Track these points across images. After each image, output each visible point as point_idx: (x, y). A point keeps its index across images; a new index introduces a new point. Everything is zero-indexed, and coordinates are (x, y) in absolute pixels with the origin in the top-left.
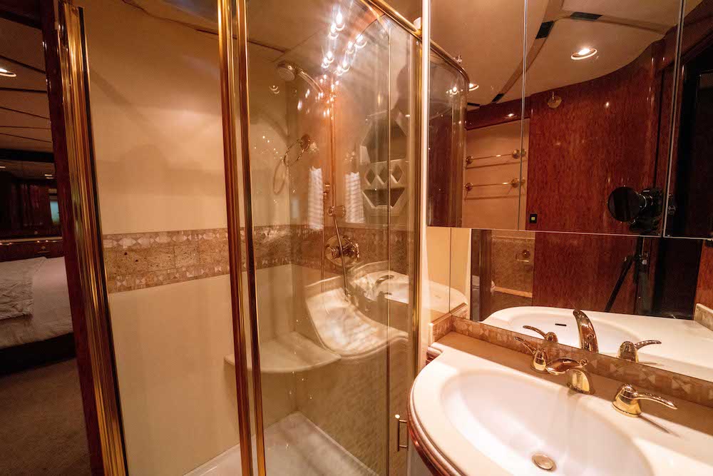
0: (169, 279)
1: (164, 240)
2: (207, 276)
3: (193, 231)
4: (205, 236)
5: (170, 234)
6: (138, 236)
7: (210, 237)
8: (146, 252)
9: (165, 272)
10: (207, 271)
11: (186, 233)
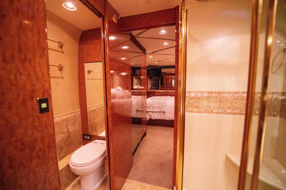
0: (206, 111)
1: (206, 95)
2: (223, 113)
3: (219, 92)
4: (224, 95)
5: (209, 93)
6: (197, 93)
7: (227, 95)
8: (199, 99)
9: (205, 108)
10: (223, 111)
11: (215, 93)
